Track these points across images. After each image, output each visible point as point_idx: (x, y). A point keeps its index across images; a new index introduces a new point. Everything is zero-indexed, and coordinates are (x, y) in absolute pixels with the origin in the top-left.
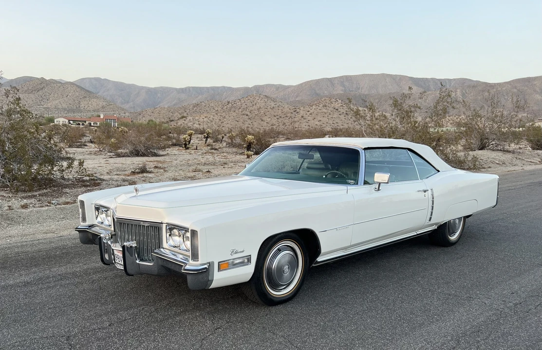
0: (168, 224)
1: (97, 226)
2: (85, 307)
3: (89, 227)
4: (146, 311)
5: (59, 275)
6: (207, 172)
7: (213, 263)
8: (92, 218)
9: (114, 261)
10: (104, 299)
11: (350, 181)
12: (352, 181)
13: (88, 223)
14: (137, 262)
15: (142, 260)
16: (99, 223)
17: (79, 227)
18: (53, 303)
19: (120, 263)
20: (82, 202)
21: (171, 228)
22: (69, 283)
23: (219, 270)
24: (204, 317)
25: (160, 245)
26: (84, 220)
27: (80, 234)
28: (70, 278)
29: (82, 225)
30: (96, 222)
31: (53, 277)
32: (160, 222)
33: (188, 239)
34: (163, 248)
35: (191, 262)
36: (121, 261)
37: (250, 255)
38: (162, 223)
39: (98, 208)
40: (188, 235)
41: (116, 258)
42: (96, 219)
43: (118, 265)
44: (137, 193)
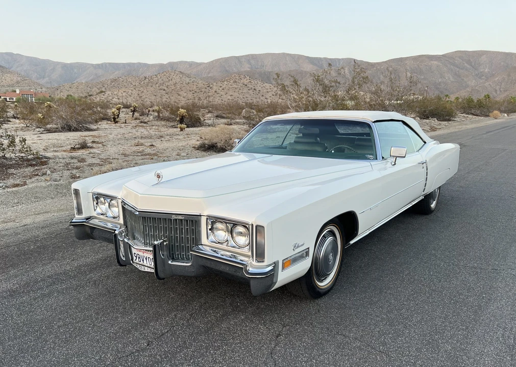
0: (209, 217)
1: (96, 218)
2: (104, 321)
3: (87, 219)
4: (181, 319)
5: (48, 277)
6: (151, 146)
7: (278, 262)
8: (88, 209)
9: (131, 262)
10: (120, 306)
11: (369, 156)
12: (371, 156)
13: (84, 215)
14: (170, 262)
15: (173, 259)
16: (98, 214)
17: (74, 221)
18: (60, 319)
19: (140, 263)
20: (77, 192)
21: (214, 220)
22: (67, 288)
23: (283, 268)
24: (252, 321)
25: (197, 241)
26: (80, 211)
27: (76, 229)
28: (64, 280)
29: (78, 218)
30: (94, 214)
31: (42, 280)
32: (199, 214)
33: (241, 234)
34: (202, 245)
35: (255, 263)
36: (142, 261)
37: (308, 248)
38: (201, 216)
39: (97, 197)
40: (240, 229)
41: (135, 258)
42: (95, 210)
43: (138, 266)
44: (160, 179)
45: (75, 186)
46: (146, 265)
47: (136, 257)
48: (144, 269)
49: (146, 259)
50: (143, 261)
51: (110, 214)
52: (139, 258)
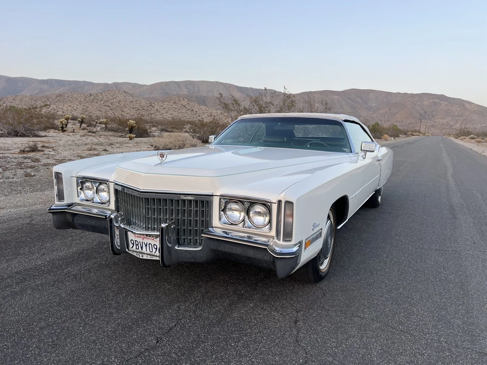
0: (222, 197)
1: (79, 205)
2: (97, 318)
3: (69, 206)
4: (186, 310)
5: (16, 273)
6: (104, 151)
7: (302, 241)
8: (74, 197)
9: (127, 250)
10: (112, 300)
11: (345, 149)
13: (66, 202)
14: (176, 248)
15: (180, 245)
16: (82, 200)
17: (53, 207)
18: (40, 319)
19: (138, 251)
20: (58, 176)
21: (228, 201)
22: (42, 284)
23: (305, 248)
24: (263, 308)
25: (207, 223)
26: (61, 196)
27: (55, 217)
28: (37, 276)
29: (57, 204)
30: (77, 200)
31: (9, 277)
32: (211, 194)
33: (259, 213)
34: (212, 227)
35: (281, 242)
36: (140, 248)
37: (321, 229)
38: (213, 196)
39: (82, 182)
40: (259, 208)
41: (131, 245)
42: (78, 196)
43: (135, 254)
44: (163, 159)
45: (56, 169)
46: (146, 252)
47: (133, 244)
48: (142, 256)
49: (146, 246)
50: (142, 248)
51: (97, 199)
52: (136, 245)
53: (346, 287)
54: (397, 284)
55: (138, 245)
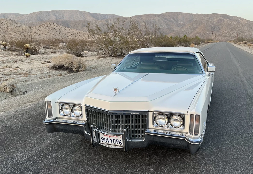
0: (155, 112)
1: (60, 118)
9: (99, 143)
11: (199, 72)
13: (54, 117)
14: (131, 141)
15: (131, 139)
16: (62, 116)
19: (106, 143)
21: (156, 114)
25: (146, 126)
27: (48, 126)
29: (49, 120)
30: (59, 116)
33: (176, 120)
34: (149, 128)
35: (193, 136)
38: (148, 112)
39: (62, 105)
40: (175, 117)
41: (101, 140)
42: (60, 114)
43: (104, 145)
44: (117, 92)
46: (111, 144)
47: (103, 140)
49: (111, 140)
50: (108, 141)
51: (73, 115)
52: (105, 140)
53: (213, 153)
54: (238, 148)
55: (106, 140)
